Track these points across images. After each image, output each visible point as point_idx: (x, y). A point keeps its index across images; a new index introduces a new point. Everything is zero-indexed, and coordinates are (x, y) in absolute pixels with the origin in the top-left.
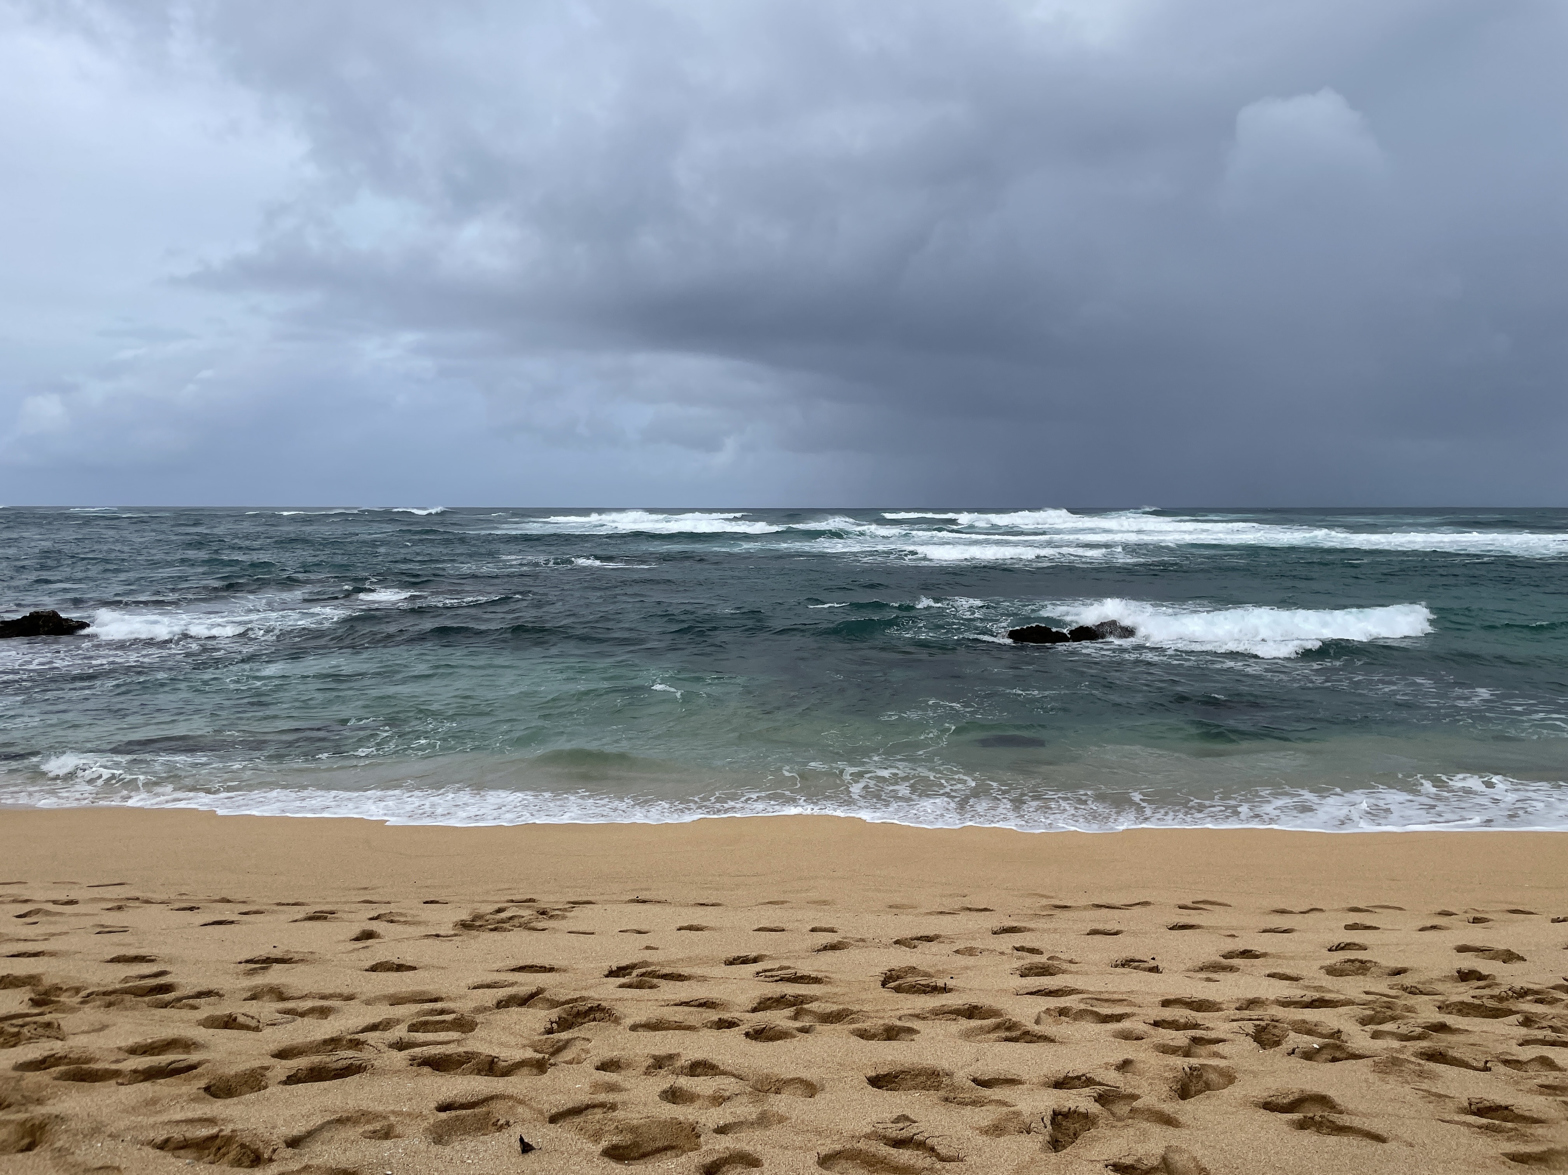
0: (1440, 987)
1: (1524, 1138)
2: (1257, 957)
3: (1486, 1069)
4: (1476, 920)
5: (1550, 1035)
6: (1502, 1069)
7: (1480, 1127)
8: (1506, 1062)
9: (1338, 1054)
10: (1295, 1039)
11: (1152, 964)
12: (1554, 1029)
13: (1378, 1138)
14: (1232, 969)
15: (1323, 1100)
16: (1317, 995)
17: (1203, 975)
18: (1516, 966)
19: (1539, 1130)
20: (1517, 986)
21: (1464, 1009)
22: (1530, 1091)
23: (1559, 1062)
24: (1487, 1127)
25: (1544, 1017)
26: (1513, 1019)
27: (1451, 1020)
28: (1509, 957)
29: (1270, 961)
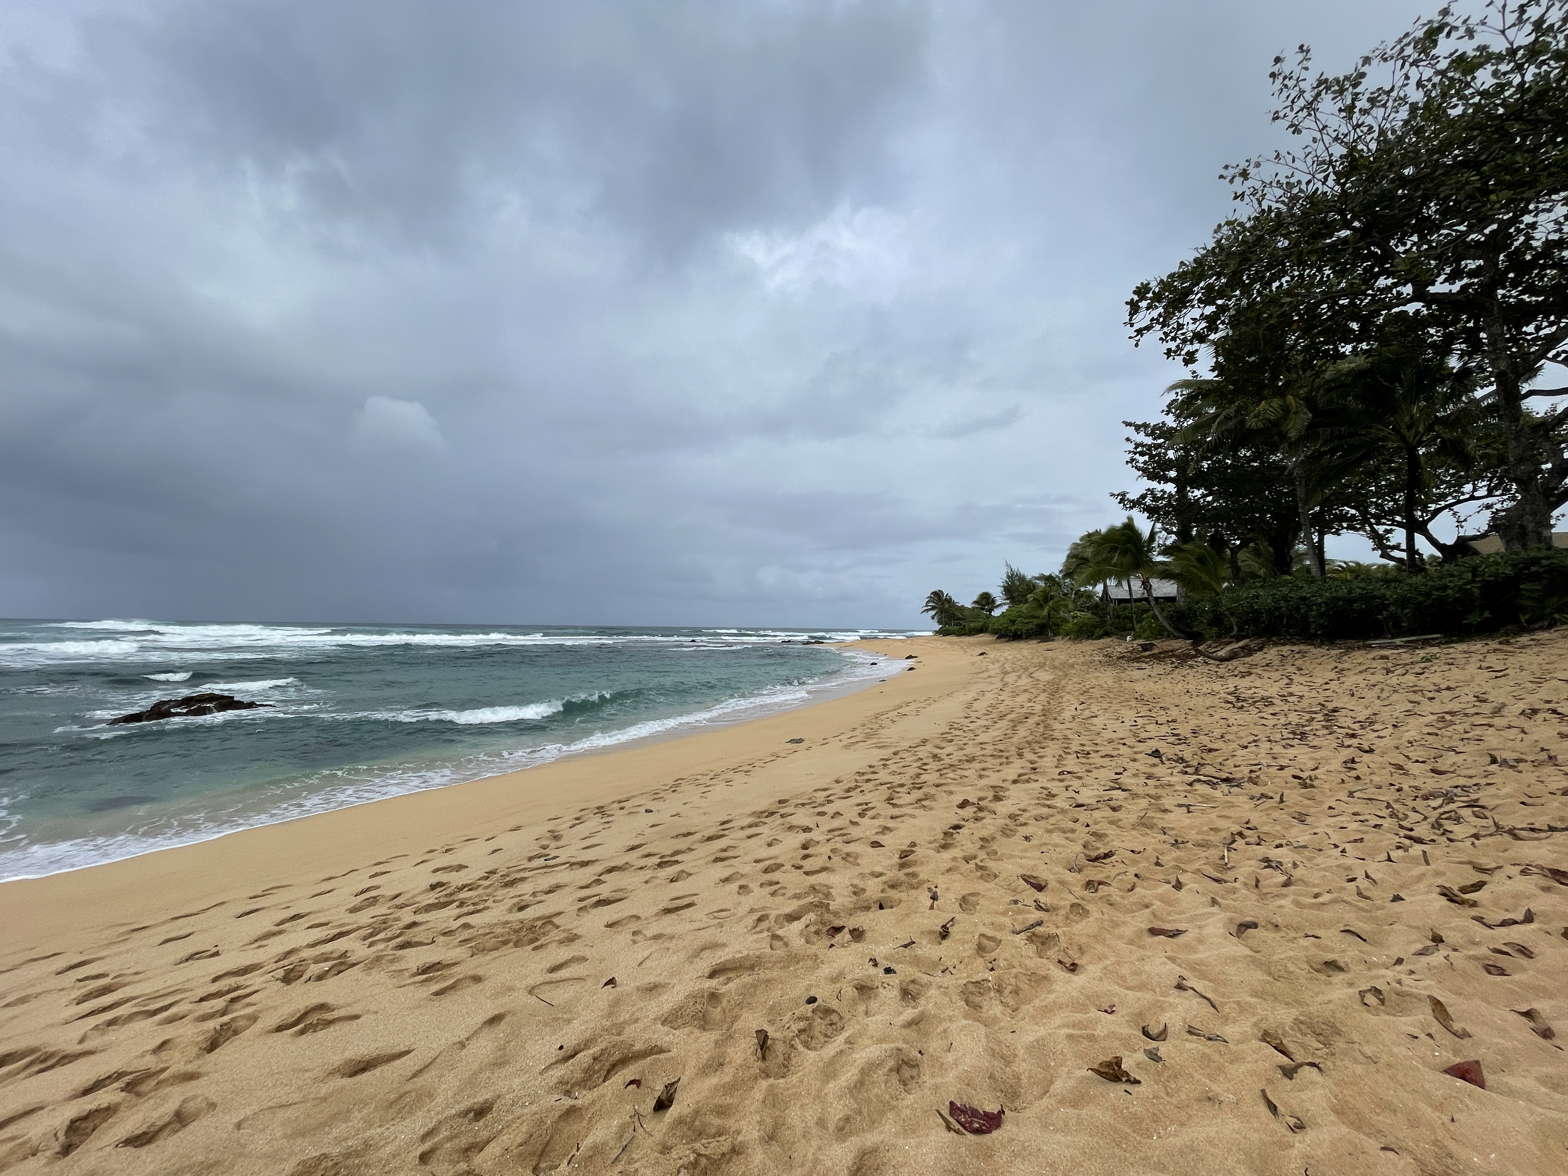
0: (417, 899)
1: (444, 978)
2: (303, 917)
3: (433, 942)
4: (447, 851)
5: (472, 908)
6: (442, 938)
7: (422, 981)
8: (445, 934)
9: (342, 968)
10: (315, 969)
11: (214, 950)
12: (474, 904)
13: (356, 1017)
14: (280, 932)
15: (323, 1007)
16: (337, 931)
17: (256, 945)
18: (464, 872)
19: (455, 969)
20: (460, 885)
21: (429, 908)
22: (455, 947)
23: (472, 923)
24: (426, 980)
25: (470, 898)
26: (454, 905)
27: (419, 918)
28: (461, 867)
29: (312, 916)
